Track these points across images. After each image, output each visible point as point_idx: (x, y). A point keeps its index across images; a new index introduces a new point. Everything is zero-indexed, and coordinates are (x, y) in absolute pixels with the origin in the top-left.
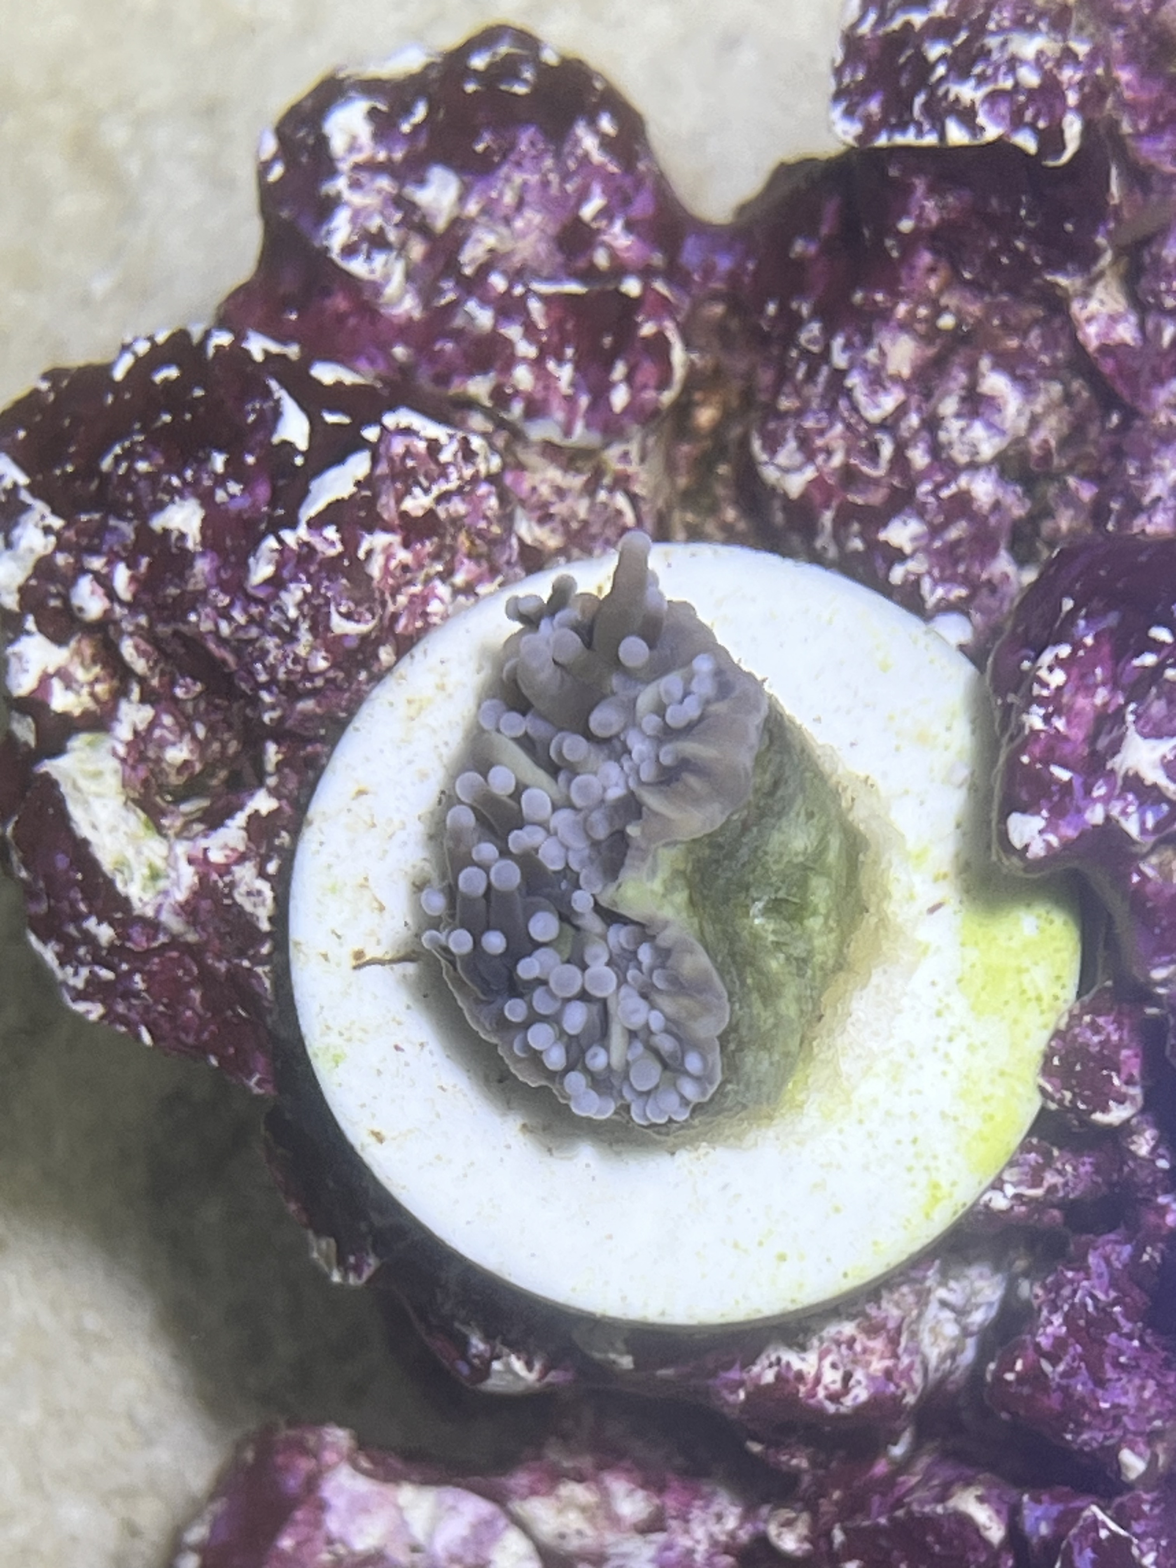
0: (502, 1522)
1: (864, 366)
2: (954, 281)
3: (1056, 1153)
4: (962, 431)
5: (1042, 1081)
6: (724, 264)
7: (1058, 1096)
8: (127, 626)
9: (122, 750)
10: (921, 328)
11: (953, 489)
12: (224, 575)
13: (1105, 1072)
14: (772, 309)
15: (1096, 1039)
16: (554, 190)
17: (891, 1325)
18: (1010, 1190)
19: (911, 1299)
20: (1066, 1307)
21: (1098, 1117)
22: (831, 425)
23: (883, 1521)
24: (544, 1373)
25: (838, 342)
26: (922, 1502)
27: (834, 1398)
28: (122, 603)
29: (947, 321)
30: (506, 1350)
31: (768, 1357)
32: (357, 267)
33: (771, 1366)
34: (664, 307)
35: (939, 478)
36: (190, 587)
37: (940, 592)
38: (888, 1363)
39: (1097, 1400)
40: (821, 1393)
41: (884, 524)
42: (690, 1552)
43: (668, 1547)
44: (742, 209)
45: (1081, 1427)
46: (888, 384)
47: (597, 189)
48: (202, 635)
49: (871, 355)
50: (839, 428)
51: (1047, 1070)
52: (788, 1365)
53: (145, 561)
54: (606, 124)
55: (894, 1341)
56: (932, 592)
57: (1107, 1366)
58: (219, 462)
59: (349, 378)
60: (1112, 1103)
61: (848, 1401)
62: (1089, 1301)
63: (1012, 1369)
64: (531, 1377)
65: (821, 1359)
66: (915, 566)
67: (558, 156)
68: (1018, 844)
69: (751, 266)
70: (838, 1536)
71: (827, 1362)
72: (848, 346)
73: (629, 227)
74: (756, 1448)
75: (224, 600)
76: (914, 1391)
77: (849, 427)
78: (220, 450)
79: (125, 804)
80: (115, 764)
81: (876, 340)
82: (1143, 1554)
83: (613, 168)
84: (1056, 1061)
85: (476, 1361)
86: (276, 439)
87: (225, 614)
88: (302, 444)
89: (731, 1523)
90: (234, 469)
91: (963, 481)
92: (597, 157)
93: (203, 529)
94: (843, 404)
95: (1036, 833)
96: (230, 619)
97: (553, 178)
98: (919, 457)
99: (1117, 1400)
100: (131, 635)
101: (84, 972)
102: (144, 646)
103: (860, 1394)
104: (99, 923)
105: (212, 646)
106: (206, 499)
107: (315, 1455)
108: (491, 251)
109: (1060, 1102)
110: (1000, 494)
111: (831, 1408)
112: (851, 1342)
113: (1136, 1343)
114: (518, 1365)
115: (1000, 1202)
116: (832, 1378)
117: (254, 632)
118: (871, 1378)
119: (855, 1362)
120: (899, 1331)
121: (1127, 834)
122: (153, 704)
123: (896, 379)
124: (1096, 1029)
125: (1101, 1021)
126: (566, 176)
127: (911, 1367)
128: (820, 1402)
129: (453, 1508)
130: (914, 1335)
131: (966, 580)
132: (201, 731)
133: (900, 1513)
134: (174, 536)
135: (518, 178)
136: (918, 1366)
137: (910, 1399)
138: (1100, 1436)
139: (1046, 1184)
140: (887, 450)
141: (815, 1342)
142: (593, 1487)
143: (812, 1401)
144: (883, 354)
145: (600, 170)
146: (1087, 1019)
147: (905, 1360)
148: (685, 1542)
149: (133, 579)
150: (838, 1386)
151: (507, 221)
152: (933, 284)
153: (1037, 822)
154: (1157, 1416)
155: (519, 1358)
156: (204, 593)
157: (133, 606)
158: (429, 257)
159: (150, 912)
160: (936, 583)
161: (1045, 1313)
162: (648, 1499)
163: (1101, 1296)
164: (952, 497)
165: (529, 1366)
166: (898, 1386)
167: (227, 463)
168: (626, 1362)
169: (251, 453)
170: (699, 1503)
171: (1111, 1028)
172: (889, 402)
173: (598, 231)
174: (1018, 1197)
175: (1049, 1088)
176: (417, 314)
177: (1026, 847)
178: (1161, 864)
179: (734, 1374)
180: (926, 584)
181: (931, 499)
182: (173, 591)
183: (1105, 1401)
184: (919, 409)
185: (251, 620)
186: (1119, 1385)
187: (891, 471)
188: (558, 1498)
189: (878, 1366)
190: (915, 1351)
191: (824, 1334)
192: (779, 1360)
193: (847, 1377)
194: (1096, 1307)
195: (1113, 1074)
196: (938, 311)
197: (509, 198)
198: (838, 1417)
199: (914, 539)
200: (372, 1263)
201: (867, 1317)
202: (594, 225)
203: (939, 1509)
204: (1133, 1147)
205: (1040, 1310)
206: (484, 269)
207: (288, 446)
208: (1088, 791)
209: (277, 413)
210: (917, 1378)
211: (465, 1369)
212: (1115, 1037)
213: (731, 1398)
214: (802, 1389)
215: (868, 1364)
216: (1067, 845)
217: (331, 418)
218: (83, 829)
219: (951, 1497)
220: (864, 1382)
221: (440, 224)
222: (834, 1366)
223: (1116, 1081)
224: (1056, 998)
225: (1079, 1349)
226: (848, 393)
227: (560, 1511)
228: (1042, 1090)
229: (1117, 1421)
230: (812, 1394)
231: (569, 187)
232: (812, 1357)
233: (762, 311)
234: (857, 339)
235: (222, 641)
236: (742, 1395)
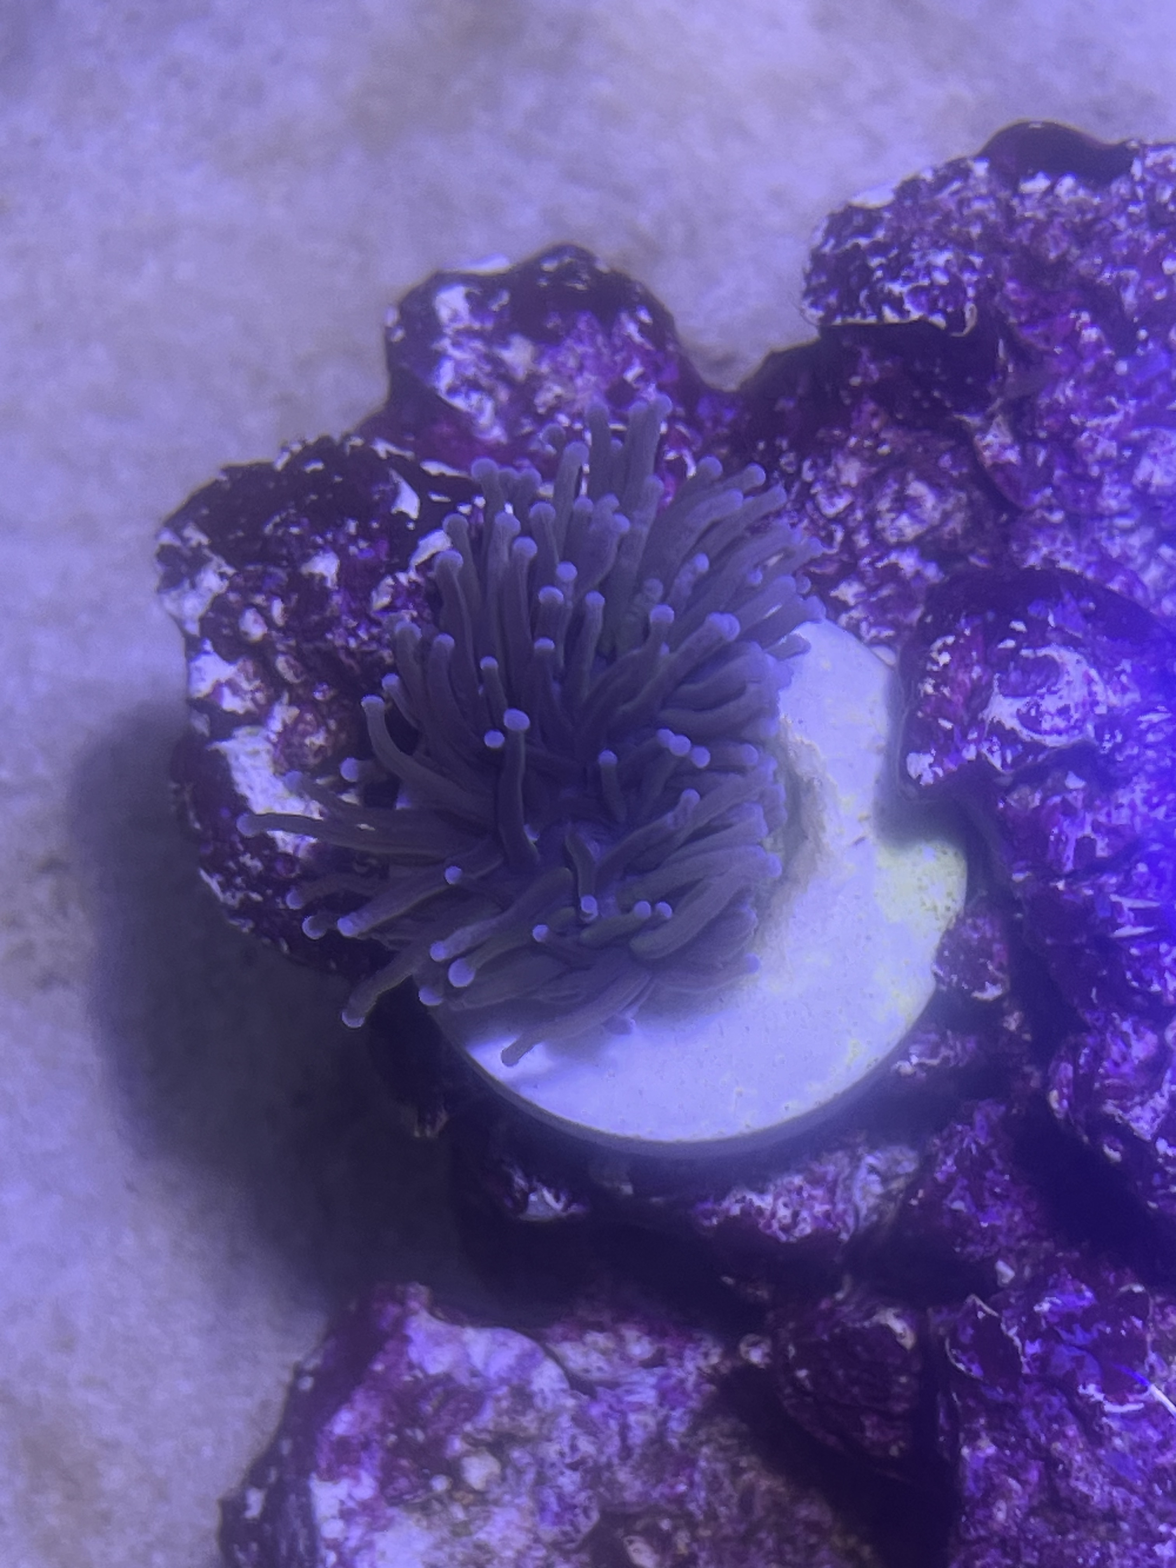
0: (540, 1354)
1: (825, 480)
2: (893, 423)
3: (949, 1033)
4: (893, 520)
5: (935, 968)
6: (728, 416)
7: (947, 980)
8: (280, 647)
9: (274, 737)
10: (867, 454)
11: (886, 562)
12: (353, 606)
13: (982, 960)
14: (761, 446)
15: (976, 936)
16: (606, 359)
17: (829, 1178)
18: (915, 1060)
19: (846, 1161)
20: (956, 1151)
21: (977, 995)
22: (800, 521)
23: (825, 1338)
24: (567, 1207)
25: (807, 465)
26: (854, 1321)
27: (786, 1229)
28: (279, 629)
29: (885, 449)
30: (538, 1185)
31: (735, 1196)
32: (459, 403)
33: (737, 1202)
34: (682, 442)
35: (876, 554)
36: (328, 613)
37: (873, 632)
38: (827, 1207)
39: (979, 1221)
40: (775, 1225)
41: (835, 586)
42: (682, 1382)
43: (667, 1377)
44: (744, 385)
45: (967, 1241)
46: (841, 490)
47: (637, 361)
48: (336, 648)
49: (830, 472)
50: (806, 523)
51: (940, 959)
52: (751, 1201)
53: (295, 597)
54: (645, 317)
55: (832, 1191)
56: (868, 632)
57: (987, 1194)
58: (352, 527)
59: (450, 472)
60: (987, 984)
61: (797, 1233)
62: (973, 1147)
63: (915, 1196)
64: (558, 1206)
65: (776, 1199)
66: (855, 614)
67: (609, 336)
68: (913, 774)
69: (748, 417)
70: (792, 1351)
71: (780, 1202)
72: (814, 466)
73: (660, 388)
74: (729, 1281)
75: (353, 623)
76: (848, 1231)
77: (812, 521)
78: (353, 518)
79: (274, 774)
80: (269, 746)
81: (833, 462)
82: (1009, 1328)
83: (649, 346)
84: (946, 953)
85: (518, 1195)
86: (394, 511)
87: (353, 633)
88: (414, 514)
89: (715, 1360)
90: (364, 532)
91: (893, 557)
92: (637, 338)
93: (338, 575)
94: (809, 506)
95: (927, 766)
96: (356, 637)
97: (605, 351)
98: (862, 541)
99: (993, 1222)
100: (283, 653)
101: (240, 895)
102: (292, 662)
103: (806, 1228)
104: (252, 858)
105: (342, 656)
106: (341, 552)
107: (402, 1303)
108: (558, 397)
109: (949, 984)
110: (920, 567)
111: (783, 1237)
112: (800, 1190)
113: (1007, 1177)
114: (549, 1197)
115: (906, 1068)
116: (784, 1213)
117: (374, 646)
118: (815, 1218)
119: (802, 1205)
120: (835, 1182)
121: (993, 767)
122: (298, 707)
123: (847, 487)
124: (975, 928)
125: (980, 922)
126: (615, 351)
127: (845, 1212)
128: (775, 1233)
129: (504, 1344)
130: (848, 1189)
131: (893, 624)
132: (333, 724)
133: (837, 1331)
134: (317, 578)
135: (580, 349)
136: (851, 1212)
137: (845, 1237)
138: (981, 1249)
139: (941, 1056)
140: (839, 536)
141: (772, 1188)
142: (611, 1335)
143: (768, 1232)
144: (838, 471)
145: (639, 348)
146: (969, 921)
147: (841, 1207)
148: (679, 1373)
149: (286, 610)
150: (788, 1221)
151: (571, 378)
152: (875, 424)
153: (928, 759)
154: (1025, 1237)
155: (549, 1192)
156: (338, 618)
157: (286, 631)
158: (512, 401)
159: (290, 850)
160: (871, 626)
161: (941, 1156)
162: (651, 1343)
163: (982, 1142)
164: (885, 567)
165: (557, 1199)
166: (835, 1225)
167: (358, 527)
168: (628, 1189)
169: (376, 521)
170: (691, 1345)
171: (987, 927)
172: (841, 503)
173: (638, 390)
174: (920, 1065)
175: (941, 973)
176: (504, 440)
177: (920, 776)
178: (1020, 798)
179: (709, 1206)
180: (864, 626)
181: (869, 568)
182: (315, 618)
183: (985, 1222)
184: (862, 508)
185: (372, 638)
186: (995, 1210)
187: (841, 552)
188: (584, 1344)
189: (820, 1209)
190: (849, 1200)
191: (779, 1182)
192: (744, 1198)
193: (796, 1215)
194: (977, 1149)
195: (989, 962)
196: (880, 443)
197: (572, 363)
198: (788, 1244)
199: (856, 595)
200: (443, 1117)
201: (812, 1172)
202: (635, 386)
203: (867, 1324)
204: (1005, 1025)
205: (937, 1155)
206: (554, 409)
207: (404, 516)
208: (964, 735)
209: (395, 493)
210: (850, 1221)
211: (509, 1204)
212: (989, 935)
213: (706, 1223)
214: (762, 1222)
215: (812, 1208)
216: (949, 775)
217: (435, 498)
218: (243, 790)
219: (874, 1314)
220: (809, 1220)
221: (521, 375)
222: (786, 1205)
223: (990, 967)
224: (948, 909)
225: (966, 1182)
226: (813, 498)
227: (586, 1355)
228: (936, 975)
229: (993, 1240)
230: (769, 1226)
231: (618, 358)
232: (769, 1199)
233: (755, 447)
234: (820, 462)
235: (350, 653)
236: (715, 1221)
